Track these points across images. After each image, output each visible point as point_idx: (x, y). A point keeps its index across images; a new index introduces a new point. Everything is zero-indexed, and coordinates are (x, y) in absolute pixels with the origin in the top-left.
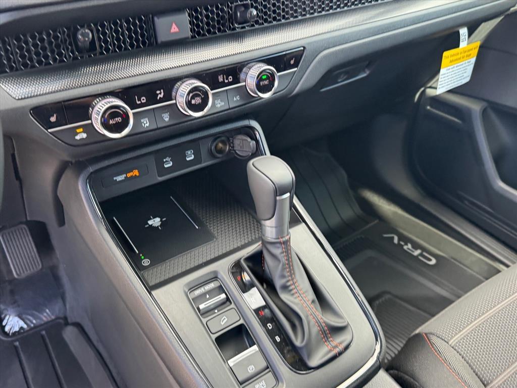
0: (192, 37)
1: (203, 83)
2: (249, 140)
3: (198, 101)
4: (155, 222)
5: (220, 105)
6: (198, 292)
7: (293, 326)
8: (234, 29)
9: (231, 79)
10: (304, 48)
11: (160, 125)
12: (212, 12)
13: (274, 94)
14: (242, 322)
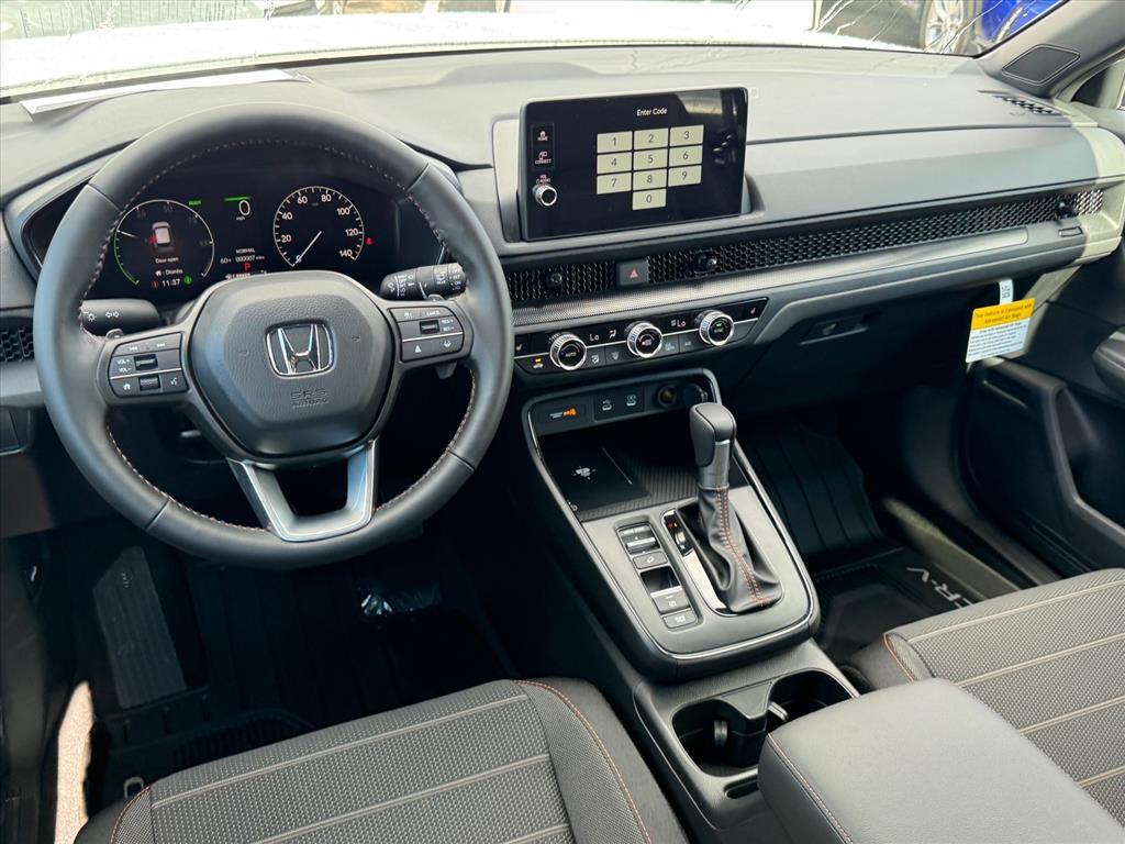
0: (651, 282)
1: (655, 325)
2: (700, 390)
3: (648, 343)
4: (585, 472)
5: (670, 348)
6: (626, 532)
7: (721, 575)
8: (694, 275)
9: (684, 324)
10: (768, 298)
11: (609, 362)
12: (672, 259)
13: (728, 343)
14: (669, 564)
